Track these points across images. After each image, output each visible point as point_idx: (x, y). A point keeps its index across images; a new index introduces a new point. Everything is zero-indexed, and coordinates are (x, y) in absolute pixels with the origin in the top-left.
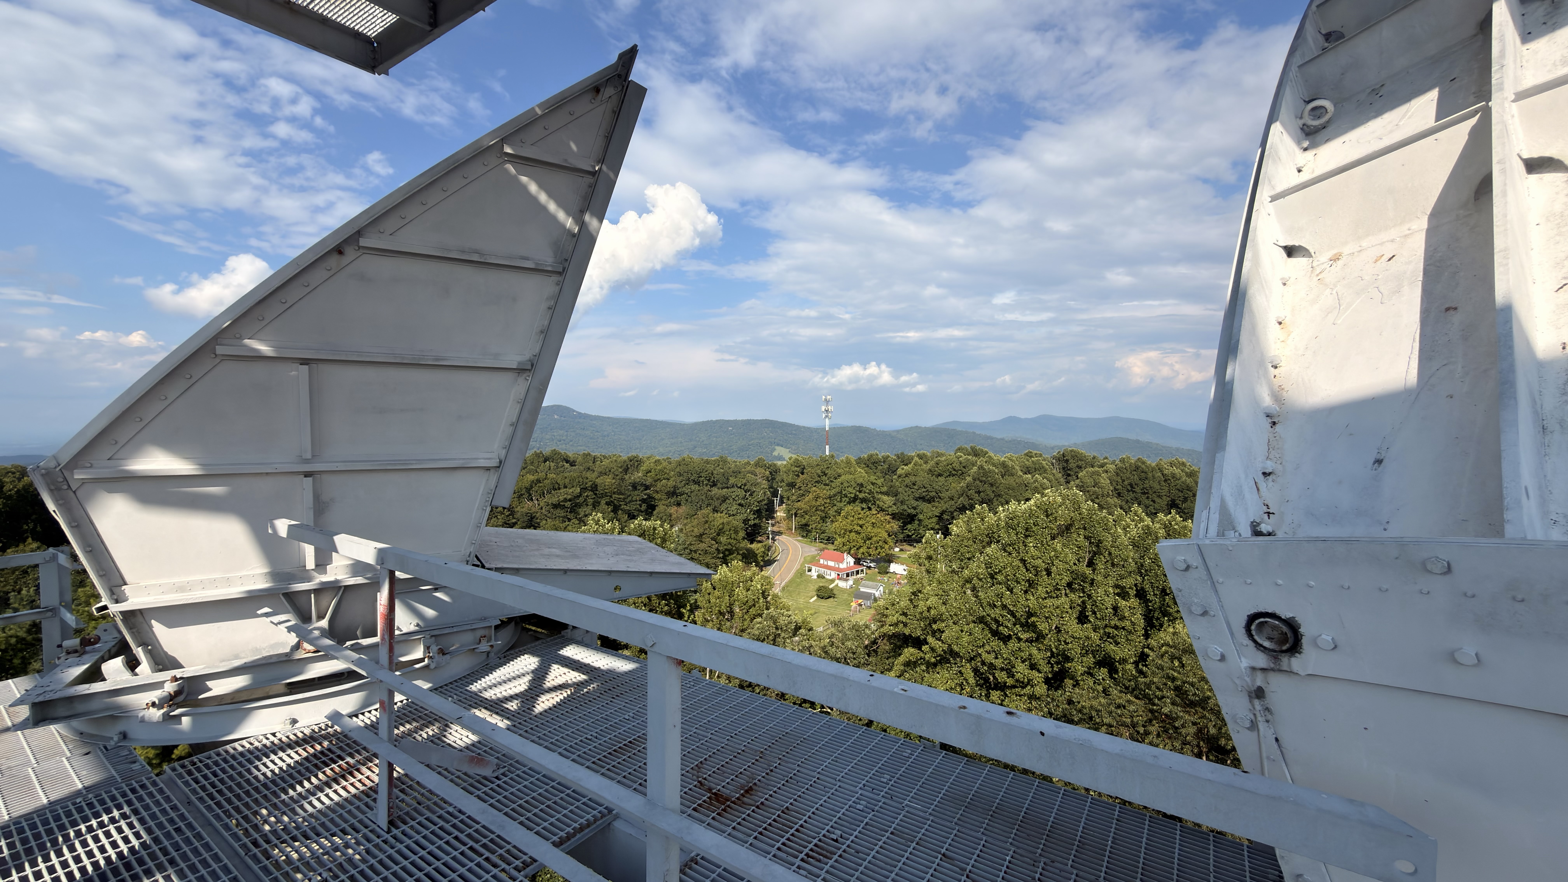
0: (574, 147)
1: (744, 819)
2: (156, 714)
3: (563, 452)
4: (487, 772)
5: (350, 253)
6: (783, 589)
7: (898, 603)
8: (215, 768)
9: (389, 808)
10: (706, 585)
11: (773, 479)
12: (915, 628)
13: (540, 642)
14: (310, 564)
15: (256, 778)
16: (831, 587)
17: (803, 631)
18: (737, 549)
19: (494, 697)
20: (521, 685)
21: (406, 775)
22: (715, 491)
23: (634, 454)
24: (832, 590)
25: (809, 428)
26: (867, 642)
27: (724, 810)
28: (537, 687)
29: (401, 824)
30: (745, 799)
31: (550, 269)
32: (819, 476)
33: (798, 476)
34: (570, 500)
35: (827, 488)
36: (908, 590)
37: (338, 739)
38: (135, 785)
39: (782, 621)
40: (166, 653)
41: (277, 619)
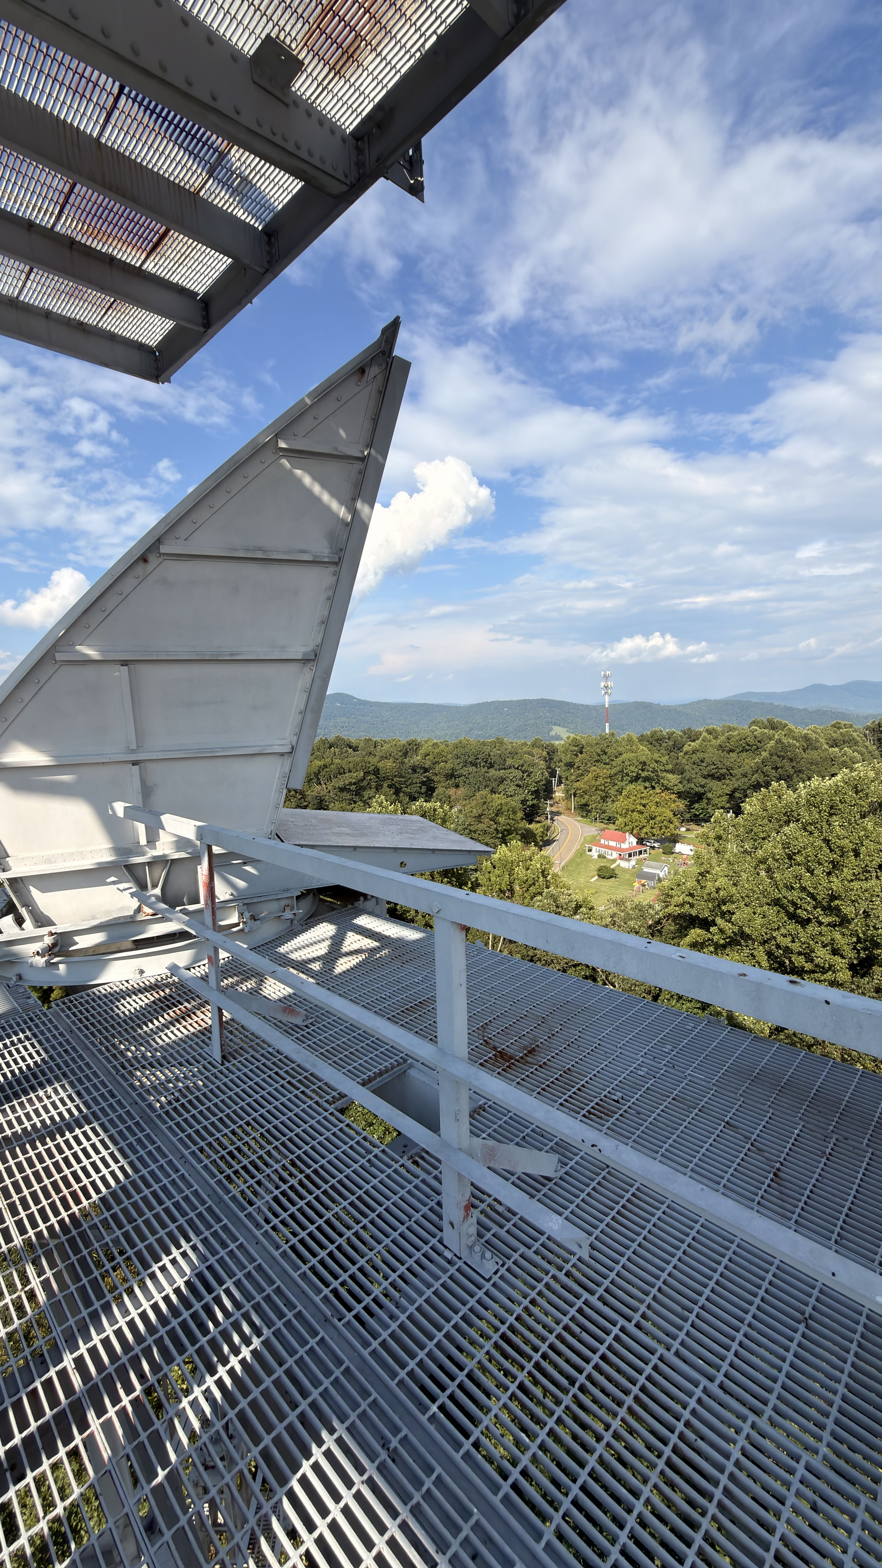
0: (342, 433)
1: (527, 1076)
2: (40, 961)
3: (346, 738)
4: (298, 1021)
5: (153, 560)
6: (563, 868)
7: (684, 883)
8: (87, 1006)
9: (222, 1045)
10: (487, 864)
11: (551, 759)
12: (703, 909)
13: (335, 912)
14: (143, 841)
15: (117, 1015)
16: (612, 867)
17: (583, 909)
18: (516, 830)
19: (299, 959)
20: (322, 949)
21: (232, 1020)
22: (492, 772)
23: (413, 738)
24: (613, 870)
25: (587, 706)
26: (650, 922)
27: (509, 1067)
28: (335, 951)
29: (231, 1059)
30: (529, 1059)
31: (326, 560)
32: (599, 755)
33: (576, 755)
34: (355, 784)
35: (607, 767)
36: (696, 870)
37: (176, 987)
38: (32, 1015)
39: (563, 900)
40: (42, 913)
41: (122, 886)
